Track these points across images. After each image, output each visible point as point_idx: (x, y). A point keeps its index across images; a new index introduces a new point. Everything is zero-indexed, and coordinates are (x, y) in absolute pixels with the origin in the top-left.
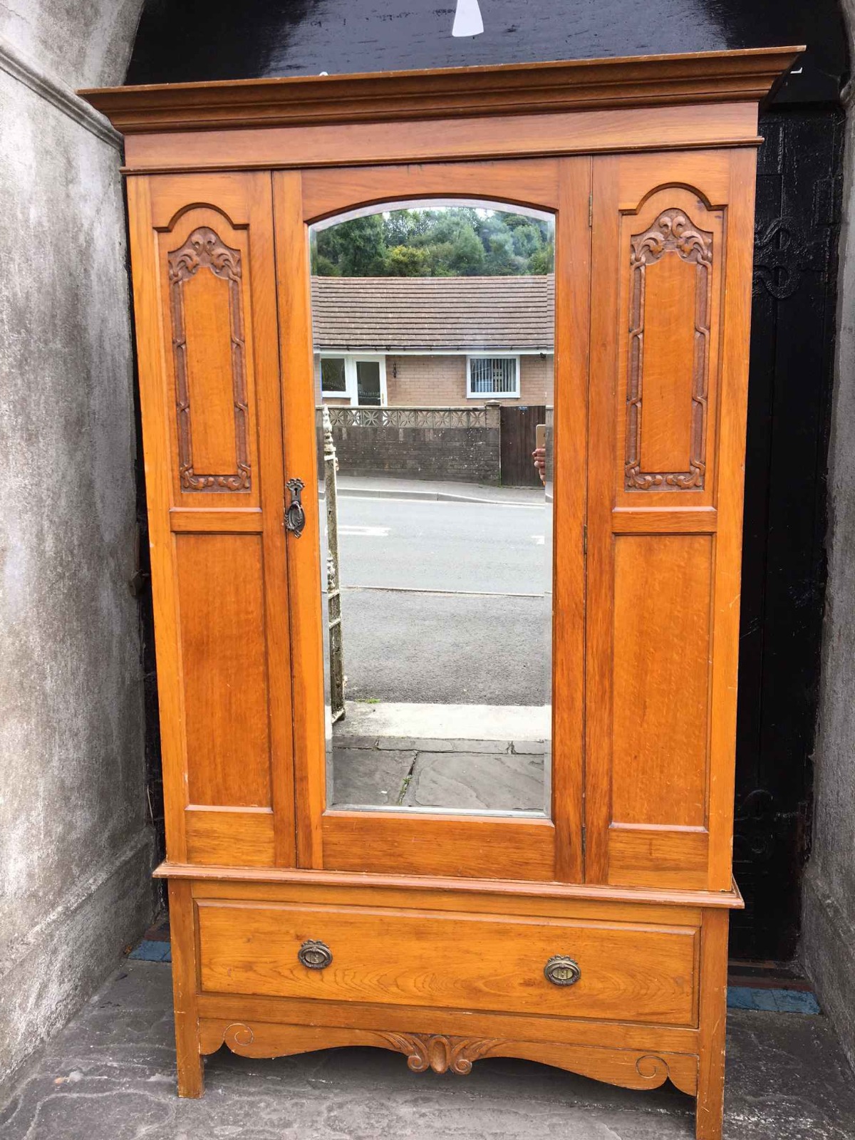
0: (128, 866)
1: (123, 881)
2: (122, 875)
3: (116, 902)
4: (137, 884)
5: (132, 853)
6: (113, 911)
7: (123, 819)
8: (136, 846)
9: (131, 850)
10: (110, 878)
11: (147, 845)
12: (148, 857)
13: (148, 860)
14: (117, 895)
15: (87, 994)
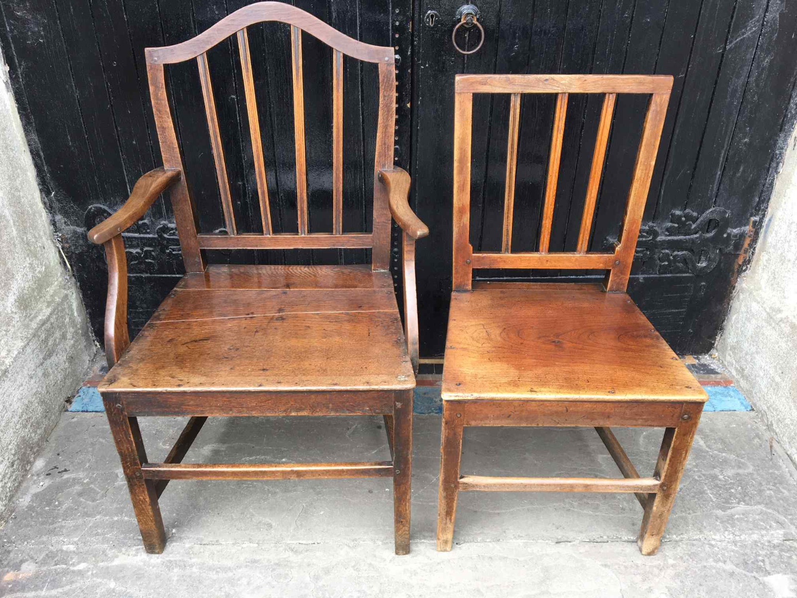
0: (48, 325)
1: (46, 341)
2: (43, 336)
3: (42, 364)
4: (64, 337)
5: (49, 310)
6: (40, 374)
7: (30, 277)
8: (53, 301)
9: (48, 306)
10: (28, 344)
11: (66, 296)
12: (70, 307)
13: (72, 310)
14: (41, 357)
15: (29, 462)
